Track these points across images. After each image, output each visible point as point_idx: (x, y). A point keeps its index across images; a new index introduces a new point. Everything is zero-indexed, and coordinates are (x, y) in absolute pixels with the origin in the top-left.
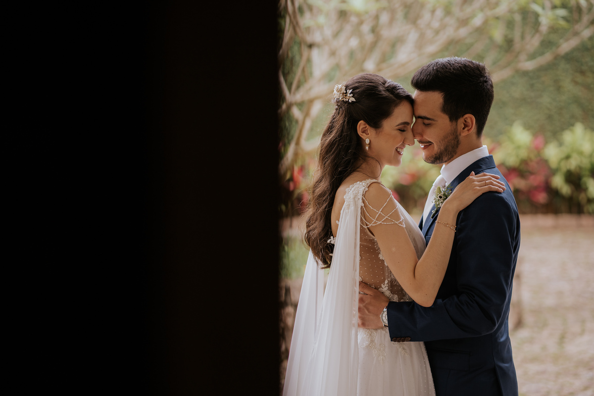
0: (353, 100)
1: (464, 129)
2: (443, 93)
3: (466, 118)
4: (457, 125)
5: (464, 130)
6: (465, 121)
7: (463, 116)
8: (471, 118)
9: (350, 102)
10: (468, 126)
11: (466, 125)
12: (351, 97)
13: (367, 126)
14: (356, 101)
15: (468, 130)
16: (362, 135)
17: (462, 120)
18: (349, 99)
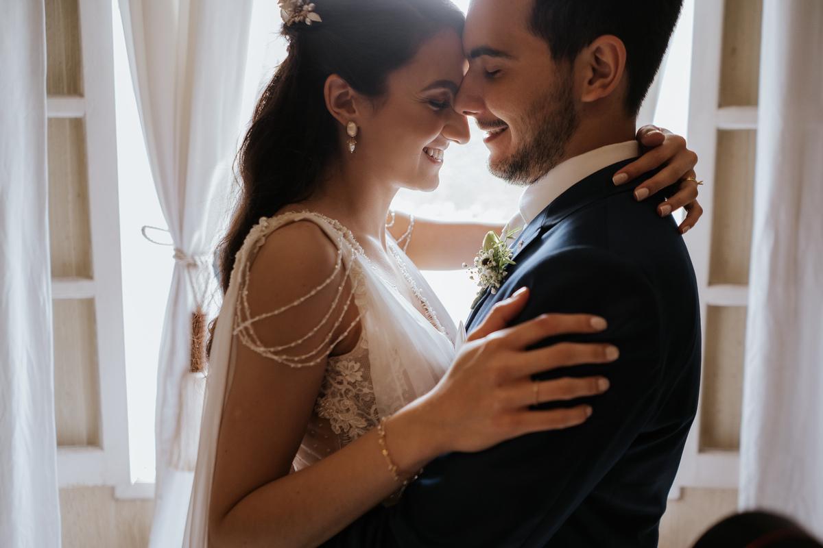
0: (316, 18)
1: (591, 82)
3: (598, 50)
4: (571, 69)
5: (592, 87)
6: (597, 60)
7: (590, 42)
8: (614, 50)
9: (309, 24)
10: (604, 76)
11: (598, 72)
12: (310, 12)
13: (351, 92)
14: (321, 21)
15: (604, 86)
16: (338, 113)
17: (586, 55)
18: (305, 17)
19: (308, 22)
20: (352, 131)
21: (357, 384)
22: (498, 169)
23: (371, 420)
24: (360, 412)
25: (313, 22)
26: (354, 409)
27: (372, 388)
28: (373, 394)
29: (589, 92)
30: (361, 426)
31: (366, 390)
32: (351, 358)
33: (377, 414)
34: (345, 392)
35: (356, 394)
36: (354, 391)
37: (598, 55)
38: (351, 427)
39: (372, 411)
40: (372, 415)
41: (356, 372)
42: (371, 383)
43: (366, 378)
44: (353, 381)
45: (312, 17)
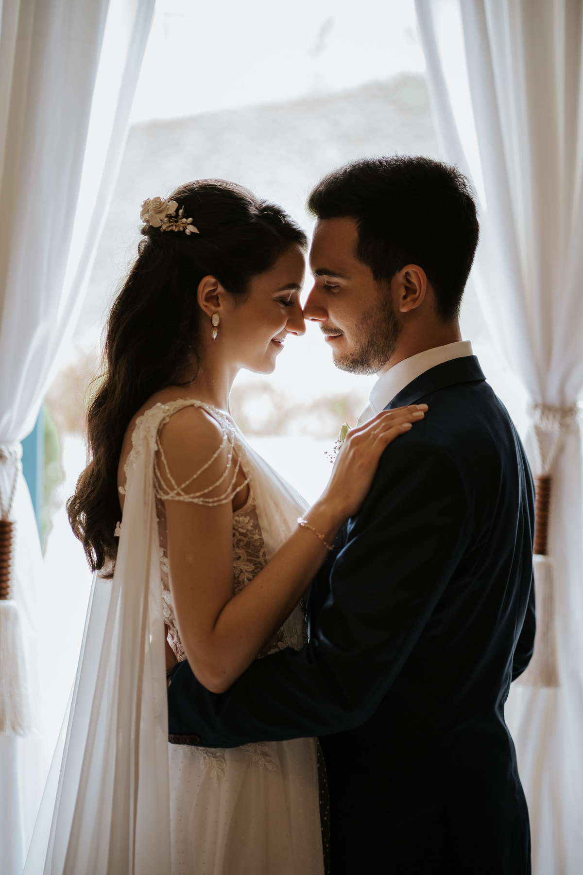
0: (194, 230)
1: (405, 297)
2: (356, 220)
3: (408, 274)
4: (390, 288)
5: (406, 301)
6: (409, 281)
7: (400, 269)
8: (418, 275)
9: (188, 234)
10: (414, 292)
11: (410, 290)
12: (189, 224)
13: (220, 289)
14: (198, 232)
15: (415, 300)
16: (206, 307)
17: (400, 277)
18: (185, 229)
19: (188, 232)
21: (248, 533)
22: (341, 363)
23: (260, 563)
24: (249, 558)
25: (192, 233)
26: (244, 556)
27: (261, 535)
28: (262, 539)
29: (404, 305)
30: (249, 570)
31: (256, 537)
32: (243, 513)
33: (265, 556)
34: (237, 543)
35: (247, 542)
36: (246, 540)
37: (408, 277)
38: (242, 571)
39: (261, 554)
40: (261, 557)
41: (246, 524)
42: (260, 530)
43: (257, 526)
44: (244, 531)
45: (191, 229)
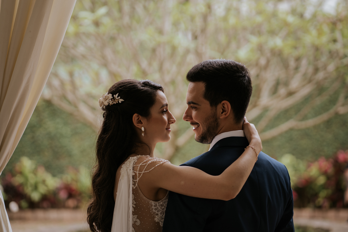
1: (222, 113)
2: (204, 83)
3: (223, 104)
4: (216, 109)
5: (222, 114)
6: (224, 107)
7: (221, 102)
8: (227, 104)
10: (225, 111)
12: (119, 99)
13: (140, 117)
14: (124, 100)
15: (225, 115)
16: (138, 125)
17: (220, 105)
18: (118, 101)
19: (120, 102)
20: (143, 129)
25: (122, 102)
29: (222, 116)
37: (224, 105)
45: (121, 100)
